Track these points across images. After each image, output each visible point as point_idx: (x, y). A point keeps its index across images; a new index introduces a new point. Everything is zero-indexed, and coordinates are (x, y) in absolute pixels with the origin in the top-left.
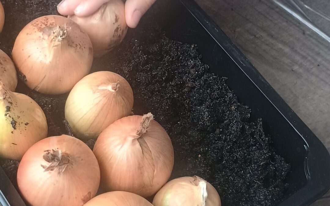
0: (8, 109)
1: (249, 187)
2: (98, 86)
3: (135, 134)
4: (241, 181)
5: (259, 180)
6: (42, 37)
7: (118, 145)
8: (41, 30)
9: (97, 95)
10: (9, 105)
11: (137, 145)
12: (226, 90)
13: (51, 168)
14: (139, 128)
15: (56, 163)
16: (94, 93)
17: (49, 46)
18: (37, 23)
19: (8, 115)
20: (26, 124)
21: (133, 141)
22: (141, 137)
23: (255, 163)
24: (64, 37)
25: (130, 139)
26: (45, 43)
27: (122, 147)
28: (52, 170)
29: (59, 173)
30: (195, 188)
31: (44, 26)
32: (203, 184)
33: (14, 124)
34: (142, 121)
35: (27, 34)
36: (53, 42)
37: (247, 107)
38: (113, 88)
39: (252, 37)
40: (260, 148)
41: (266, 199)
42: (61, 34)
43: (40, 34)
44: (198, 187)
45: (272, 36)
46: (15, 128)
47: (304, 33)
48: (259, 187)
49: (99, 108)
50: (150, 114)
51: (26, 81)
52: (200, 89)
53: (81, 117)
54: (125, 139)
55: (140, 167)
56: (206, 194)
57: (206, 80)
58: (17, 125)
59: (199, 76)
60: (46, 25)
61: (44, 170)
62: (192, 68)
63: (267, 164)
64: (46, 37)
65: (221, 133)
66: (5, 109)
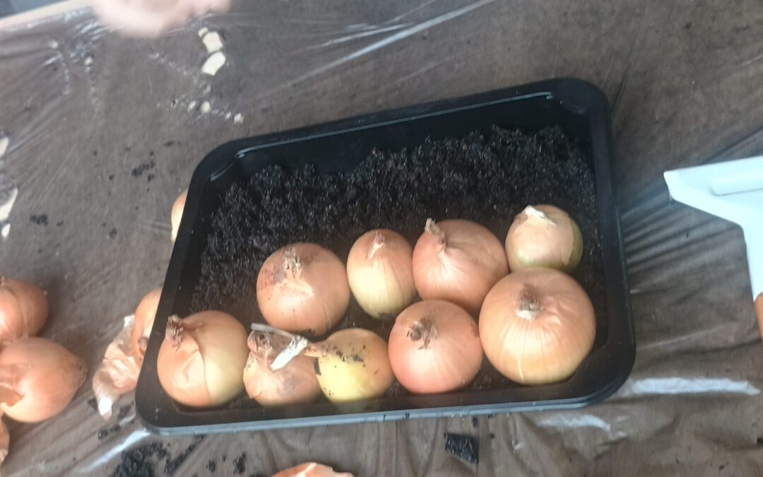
0: (340, 354)
1: (557, 176)
2: (367, 257)
3: (440, 247)
4: (546, 180)
5: (555, 162)
6: (282, 285)
7: (440, 270)
8: (274, 282)
9: (376, 264)
10: (336, 351)
11: (453, 251)
12: (441, 145)
13: (427, 342)
14: (437, 238)
15: (425, 334)
16: (372, 265)
17: (296, 282)
18: (264, 282)
19: (345, 359)
20: (364, 347)
21: (446, 251)
22: (447, 243)
23: (536, 156)
24: (299, 260)
25: (442, 255)
26: (292, 285)
27: (445, 268)
28: (429, 342)
29: (436, 337)
30: (528, 221)
31: (272, 278)
32: (530, 211)
33: (357, 358)
34: (430, 233)
35: (269, 299)
36: (296, 275)
37: (472, 133)
38: (379, 243)
39: (397, 93)
40: (523, 144)
41: (579, 166)
42: (294, 260)
43: (278, 285)
44: (529, 218)
45: (409, 73)
46: (361, 360)
47: (425, 38)
48: (562, 167)
49: (389, 270)
50: (429, 222)
51: (314, 332)
52: (425, 169)
53: (387, 294)
54: (439, 260)
55: (476, 263)
56: (541, 214)
57: (419, 159)
58: (360, 356)
59: (410, 163)
60: (272, 274)
61: (424, 349)
62: (396, 165)
63: (544, 146)
64: (285, 281)
65: (483, 174)
66: (338, 357)
